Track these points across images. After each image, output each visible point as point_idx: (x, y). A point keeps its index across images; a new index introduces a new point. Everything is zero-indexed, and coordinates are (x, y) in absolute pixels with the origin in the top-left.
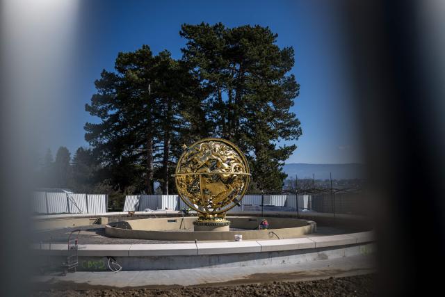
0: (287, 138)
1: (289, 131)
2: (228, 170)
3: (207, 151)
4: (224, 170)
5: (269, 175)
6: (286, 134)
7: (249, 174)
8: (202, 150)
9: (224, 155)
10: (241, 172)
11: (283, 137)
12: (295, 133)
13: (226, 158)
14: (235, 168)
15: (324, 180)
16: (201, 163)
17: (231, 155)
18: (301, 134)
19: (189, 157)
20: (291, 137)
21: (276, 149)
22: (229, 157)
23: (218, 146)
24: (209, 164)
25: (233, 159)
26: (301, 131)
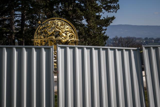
0: (109, 11)
1: (110, 6)
2: (66, 38)
3: (53, 26)
4: (63, 38)
5: (95, 37)
6: (108, 8)
7: (78, 40)
8: (50, 25)
9: (63, 28)
10: (73, 39)
11: (107, 10)
12: (114, 7)
13: (64, 30)
14: (70, 36)
15: (143, 38)
16: (50, 33)
17: (67, 28)
18: (119, 8)
19: (43, 29)
20: (111, 10)
21: (101, 18)
22: (66, 30)
23: (59, 23)
24: (54, 33)
25: (68, 31)
26: (119, 6)
